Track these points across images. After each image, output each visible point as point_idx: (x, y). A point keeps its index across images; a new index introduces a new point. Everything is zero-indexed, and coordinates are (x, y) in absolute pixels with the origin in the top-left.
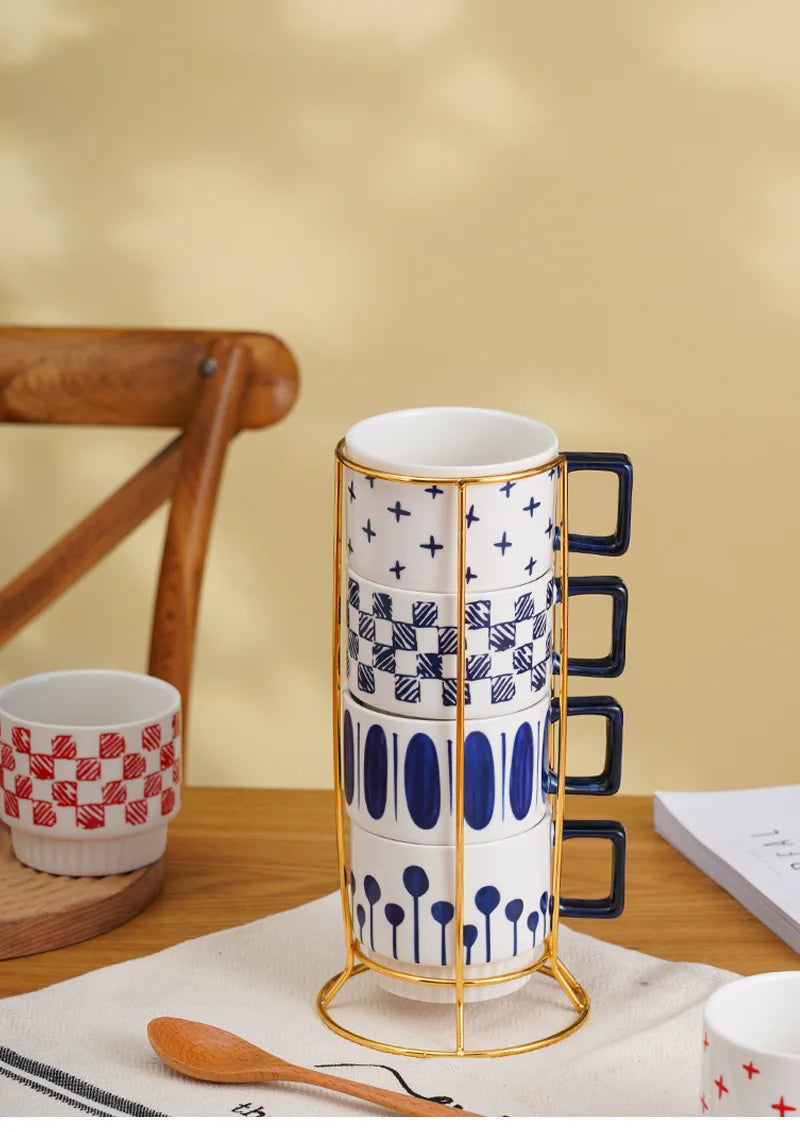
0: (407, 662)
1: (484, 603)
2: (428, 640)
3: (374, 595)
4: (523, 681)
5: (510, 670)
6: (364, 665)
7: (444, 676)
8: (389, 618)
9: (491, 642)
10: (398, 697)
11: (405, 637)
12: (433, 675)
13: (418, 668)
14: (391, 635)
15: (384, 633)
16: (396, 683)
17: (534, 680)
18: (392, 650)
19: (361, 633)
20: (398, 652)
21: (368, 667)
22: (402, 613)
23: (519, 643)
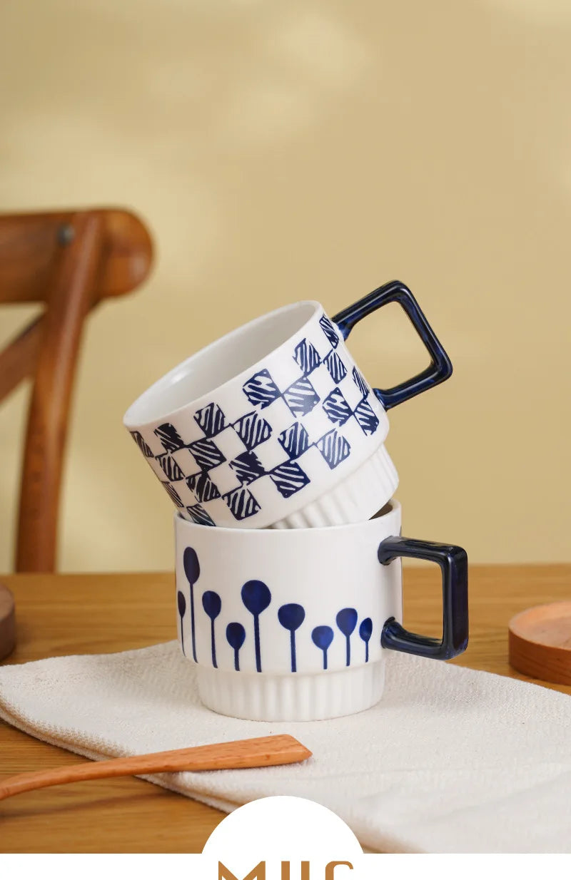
0: (225, 478)
1: (261, 374)
2: (230, 444)
3: (156, 432)
4: (351, 430)
5: (331, 426)
6: (191, 507)
7: (267, 469)
8: (182, 445)
9: (292, 409)
10: (238, 517)
11: (208, 455)
12: (257, 475)
13: (237, 476)
14: (194, 461)
15: (187, 462)
16: (228, 504)
17: (363, 423)
18: (205, 475)
19: (169, 476)
20: (211, 473)
21: (196, 506)
22: (191, 433)
23: (323, 395)
